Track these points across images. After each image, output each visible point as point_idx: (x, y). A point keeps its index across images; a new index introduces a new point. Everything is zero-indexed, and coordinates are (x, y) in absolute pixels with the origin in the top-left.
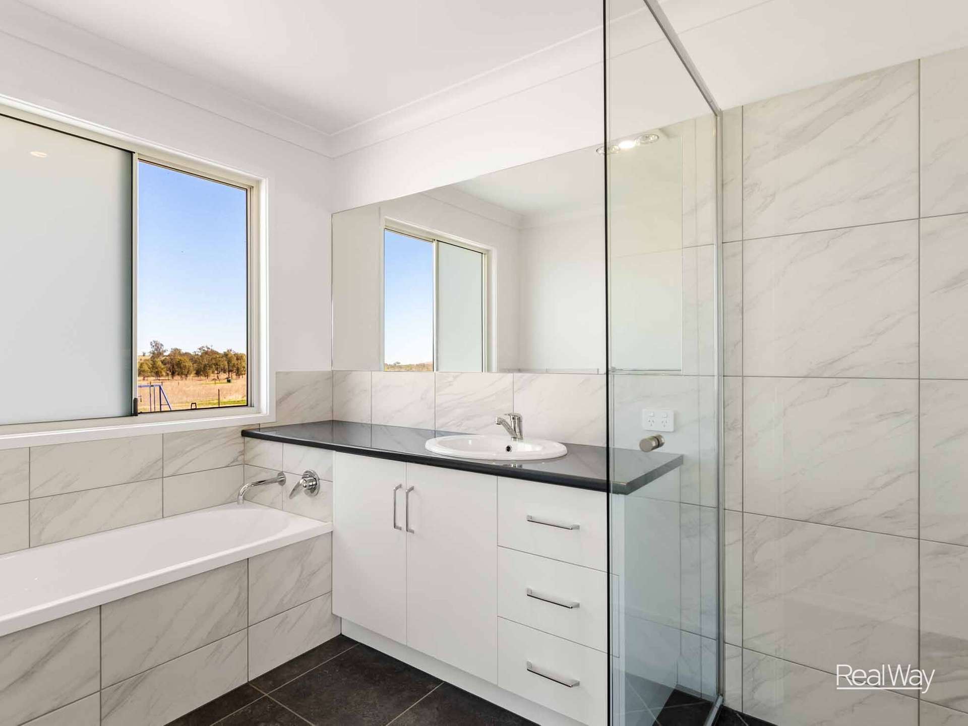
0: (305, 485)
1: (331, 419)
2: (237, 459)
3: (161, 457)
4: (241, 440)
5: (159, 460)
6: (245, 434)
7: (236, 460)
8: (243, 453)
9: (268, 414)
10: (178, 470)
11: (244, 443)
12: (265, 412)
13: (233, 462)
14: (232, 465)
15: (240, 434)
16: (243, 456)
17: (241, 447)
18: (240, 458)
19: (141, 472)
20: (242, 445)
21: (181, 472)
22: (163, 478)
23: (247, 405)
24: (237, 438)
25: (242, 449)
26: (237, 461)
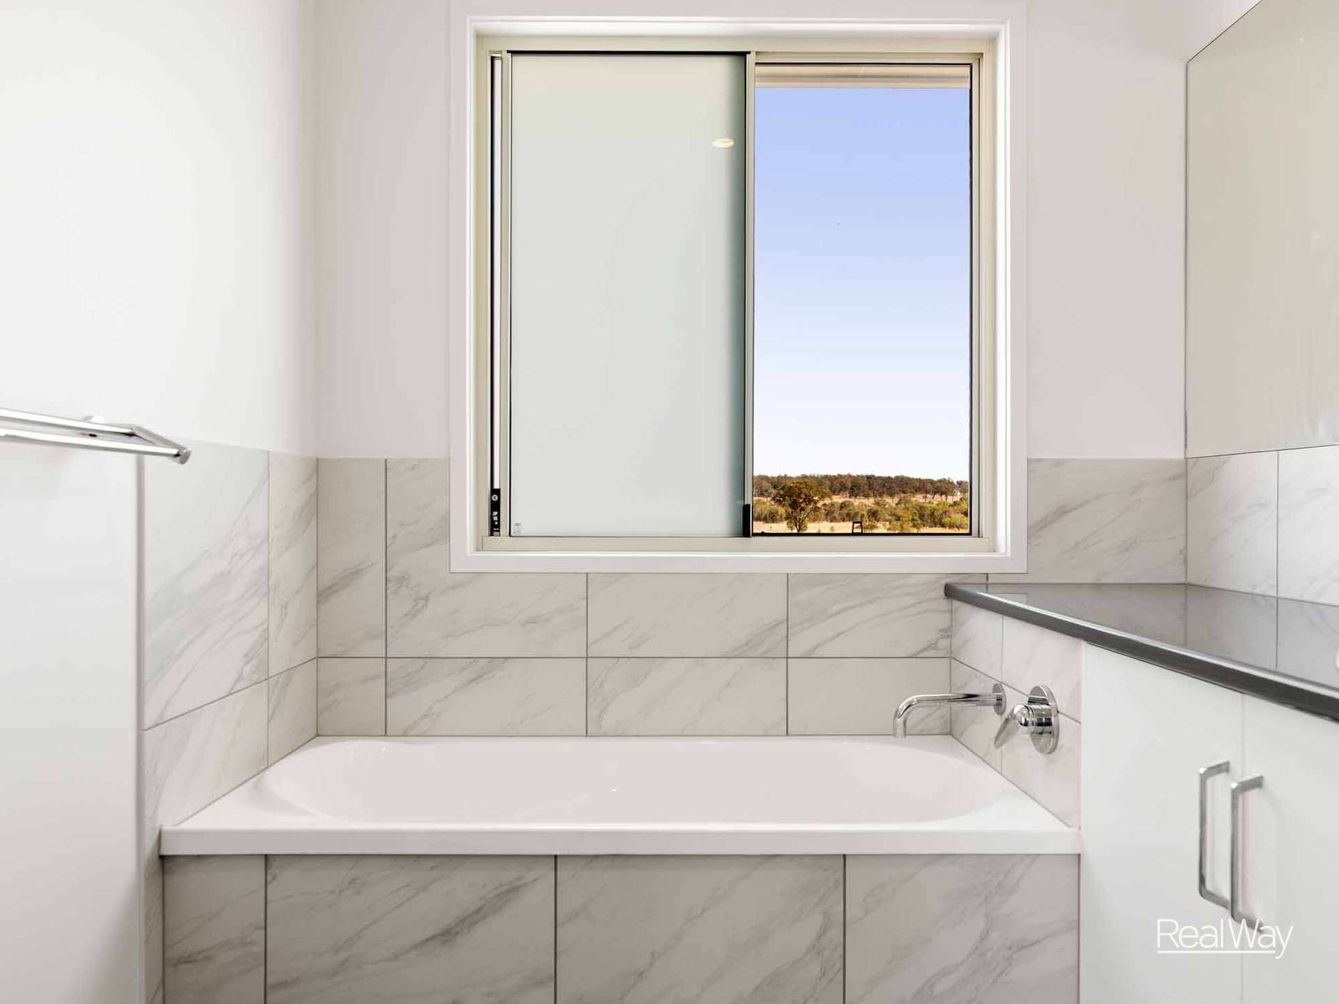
0: (1023, 722)
1: (1182, 580)
2: (936, 642)
3: (785, 618)
4: (944, 603)
5: (781, 623)
6: (951, 592)
7: (932, 646)
8: (948, 632)
9: (1009, 555)
10: (816, 648)
11: (951, 611)
12: (1004, 551)
13: (925, 650)
14: (922, 655)
15: (942, 593)
16: (948, 641)
17: (942, 621)
18: (944, 643)
19: (750, 640)
20: (948, 615)
21: (818, 653)
22: (787, 658)
23: (970, 534)
24: (936, 599)
25: (948, 624)
26: (936, 649)
